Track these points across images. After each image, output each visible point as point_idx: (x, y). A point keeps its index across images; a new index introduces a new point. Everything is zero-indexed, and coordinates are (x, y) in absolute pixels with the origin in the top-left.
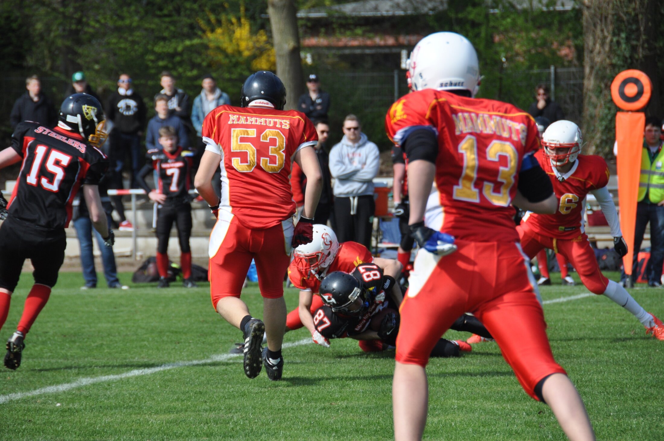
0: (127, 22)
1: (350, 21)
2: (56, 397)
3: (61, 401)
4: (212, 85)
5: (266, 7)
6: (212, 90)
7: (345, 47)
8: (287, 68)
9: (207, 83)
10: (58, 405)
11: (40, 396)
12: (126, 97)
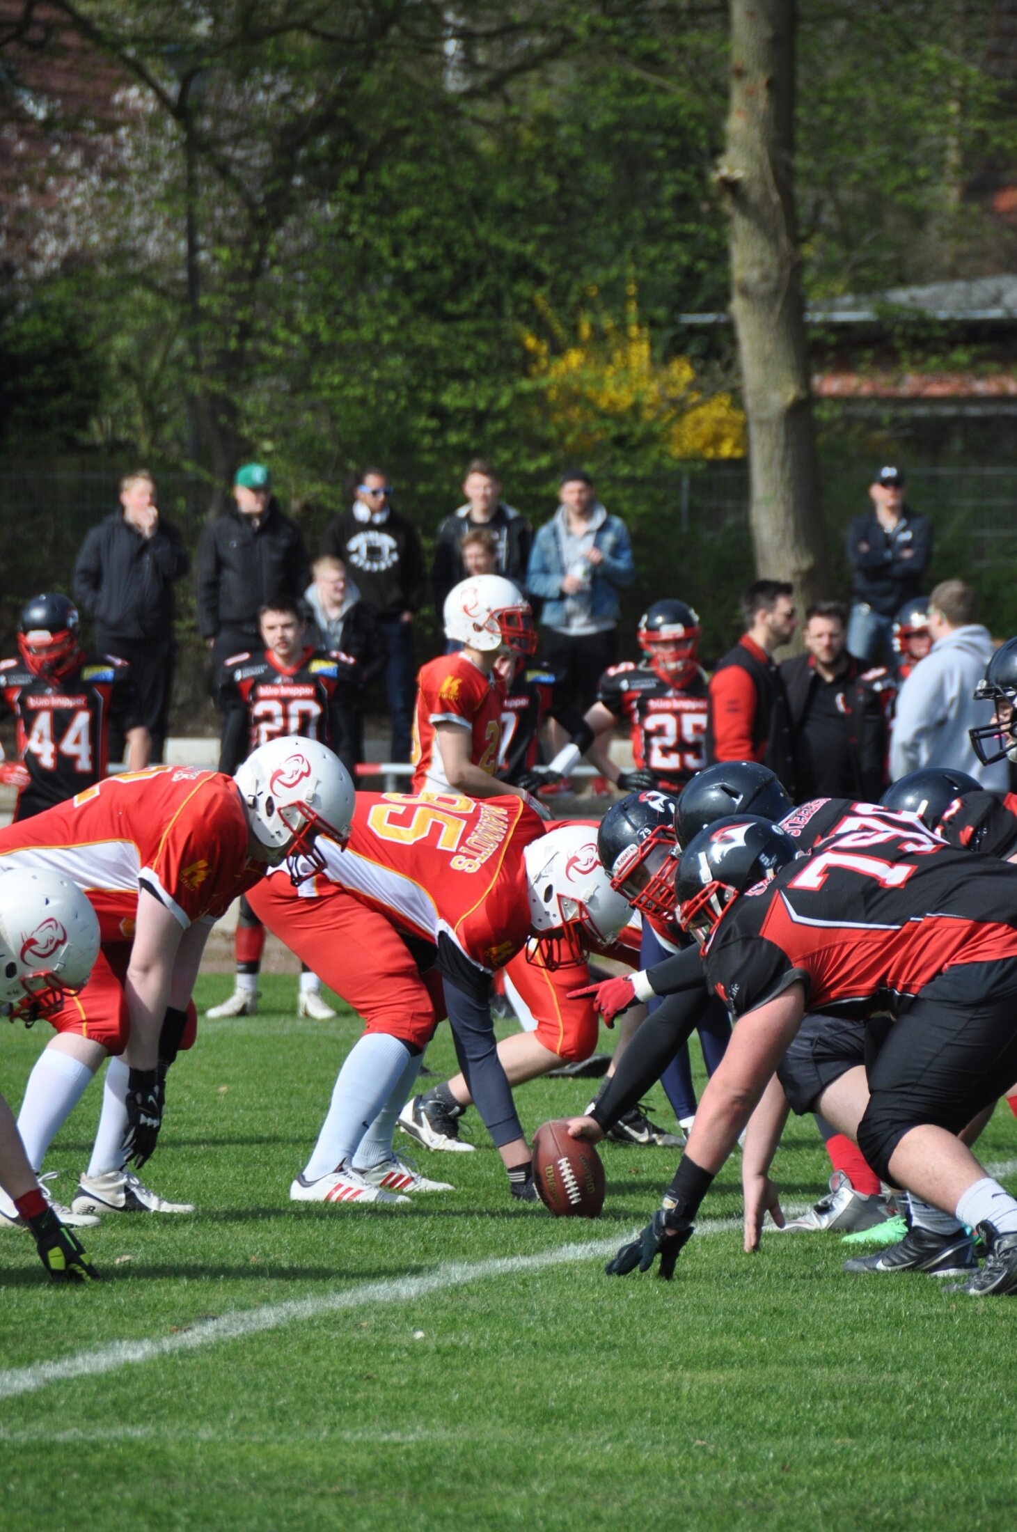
0: (367, 333)
1: (940, 333)
2: (407, 1313)
3: (423, 1324)
4: (584, 496)
5: (727, 297)
6: (586, 511)
7: (915, 400)
8: (778, 454)
9: (571, 492)
10: (419, 1335)
11: (364, 1310)
12: (369, 526)
